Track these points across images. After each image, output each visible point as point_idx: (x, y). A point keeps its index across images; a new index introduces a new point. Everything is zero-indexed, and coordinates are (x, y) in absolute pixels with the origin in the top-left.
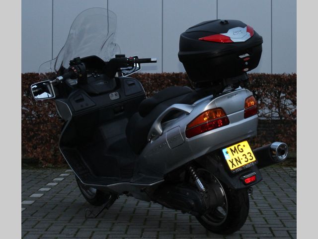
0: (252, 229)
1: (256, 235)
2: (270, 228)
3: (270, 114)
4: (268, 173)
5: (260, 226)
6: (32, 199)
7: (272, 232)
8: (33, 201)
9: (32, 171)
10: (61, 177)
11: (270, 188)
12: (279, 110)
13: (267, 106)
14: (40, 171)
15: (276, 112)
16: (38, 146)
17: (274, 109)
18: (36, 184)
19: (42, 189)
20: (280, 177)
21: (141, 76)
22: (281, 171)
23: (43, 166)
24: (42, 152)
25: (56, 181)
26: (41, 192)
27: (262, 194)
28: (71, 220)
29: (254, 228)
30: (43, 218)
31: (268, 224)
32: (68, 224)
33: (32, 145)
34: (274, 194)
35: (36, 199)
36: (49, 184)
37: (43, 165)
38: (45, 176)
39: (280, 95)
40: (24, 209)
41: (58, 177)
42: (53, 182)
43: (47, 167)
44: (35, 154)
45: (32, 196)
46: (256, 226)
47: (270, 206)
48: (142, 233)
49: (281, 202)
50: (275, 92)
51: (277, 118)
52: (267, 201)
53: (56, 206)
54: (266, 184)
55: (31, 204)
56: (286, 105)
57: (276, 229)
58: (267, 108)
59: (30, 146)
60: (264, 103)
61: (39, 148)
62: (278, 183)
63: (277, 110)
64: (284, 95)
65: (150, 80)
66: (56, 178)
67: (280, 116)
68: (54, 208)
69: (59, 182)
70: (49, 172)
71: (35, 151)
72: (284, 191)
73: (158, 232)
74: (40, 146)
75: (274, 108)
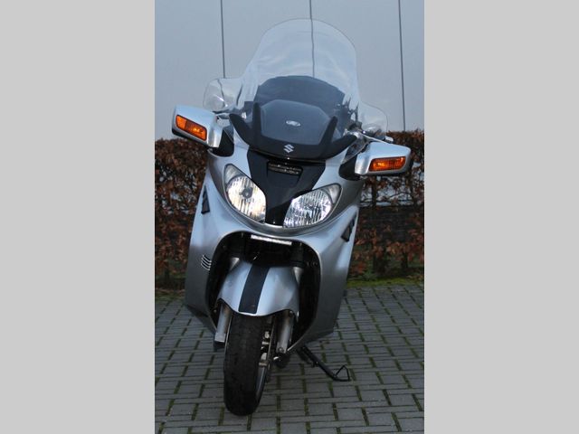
0: (355, 393)
1: (359, 405)
2: (384, 391)
3: (397, 196)
4: (393, 295)
5: (369, 387)
7: (387, 397)
11: (393, 321)
12: (411, 190)
13: (390, 184)
15: (407, 193)
17: (402, 188)
20: (414, 300)
21: (182, 145)
22: (416, 291)
27: (380, 331)
29: (358, 391)
31: (382, 383)
34: (400, 331)
39: (411, 165)
46: (360, 388)
47: (390, 351)
48: (170, 407)
49: (409, 344)
51: (409, 203)
52: (386, 343)
54: (389, 314)
56: (422, 182)
57: (396, 392)
58: (391, 187)
62: (409, 311)
63: (408, 190)
64: (419, 165)
65: (197, 149)
67: (414, 200)
72: (416, 324)
73: (197, 404)
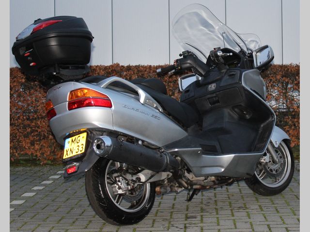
2: (268, 225)
3: (278, 105)
6: (23, 198)
7: (270, 229)
8: (24, 201)
9: (28, 169)
10: (58, 174)
12: (287, 101)
13: (274, 97)
14: (37, 169)
16: (35, 143)
18: (31, 182)
19: (35, 188)
23: (41, 164)
24: (41, 149)
25: (52, 179)
26: (34, 191)
28: (60, 220)
29: (252, 226)
30: (31, 218)
31: (267, 221)
32: (57, 225)
33: (29, 141)
35: (27, 199)
36: (44, 182)
37: (41, 162)
38: (41, 174)
39: (287, 86)
40: (13, 209)
41: (55, 174)
42: (48, 180)
43: (45, 164)
44: (32, 150)
45: (23, 195)
46: (253, 223)
50: (282, 83)
51: (285, 110)
53: (47, 206)
55: (21, 204)
56: (293, 96)
57: (275, 226)
58: (274, 99)
59: (28, 143)
60: (271, 95)
61: (37, 144)
63: (285, 102)
64: (292, 86)
66: (52, 175)
67: (288, 108)
68: (45, 208)
69: (54, 180)
70: (46, 169)
71: (32, 147)
74: (37, 143)
75: (282, 99)
